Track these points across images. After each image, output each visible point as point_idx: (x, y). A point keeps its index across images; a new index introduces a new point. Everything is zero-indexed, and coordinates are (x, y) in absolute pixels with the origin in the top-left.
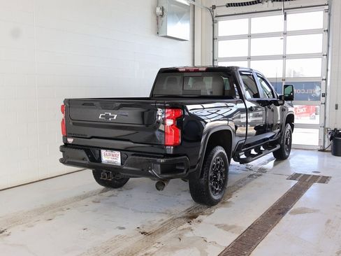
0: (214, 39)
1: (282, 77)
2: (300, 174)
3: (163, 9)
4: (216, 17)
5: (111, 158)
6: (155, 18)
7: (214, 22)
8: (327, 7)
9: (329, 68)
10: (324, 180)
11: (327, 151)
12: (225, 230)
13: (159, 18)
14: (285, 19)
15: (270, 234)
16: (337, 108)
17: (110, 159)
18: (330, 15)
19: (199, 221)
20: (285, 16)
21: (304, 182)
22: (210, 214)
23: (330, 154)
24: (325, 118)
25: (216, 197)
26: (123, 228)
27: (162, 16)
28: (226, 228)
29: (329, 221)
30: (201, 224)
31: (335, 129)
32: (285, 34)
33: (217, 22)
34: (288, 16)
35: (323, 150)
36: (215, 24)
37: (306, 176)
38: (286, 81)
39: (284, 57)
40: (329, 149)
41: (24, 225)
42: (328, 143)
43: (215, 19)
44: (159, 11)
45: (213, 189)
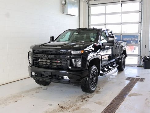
0: (89, 15)
1: (120, 33)
2: (131, 78)
3: (65, 1)
4: (90, 5)
6: (62, 5)
7: (89, 8)
9: (142, 29)
10: (142, 80)
11: (142, 67)
12: (99, 104)
13: (64, 6)
14: (122, 6)
15: (121, 106)
16: (145, 47)
18: (142, 4)
20: (122, 5)
21: (133, 81)
22: (91, 97)
23: (143, 68)
24: (140, 51)
26: (52, 105)
27: (65, 4)
28: (99, 103)
29: (147, 99)
30: (88, 102)
31: (145, 57)
32: (122, 13)
33: (90, 7)
34: (123, 5)
35: (140, 66)
36: (89, 9)
37: (133, 79)
38: (122, 35)
39: (121, 24)
40: (143, 66)
42: (142, 63)
43: (89, 6)
44: (63, 2)
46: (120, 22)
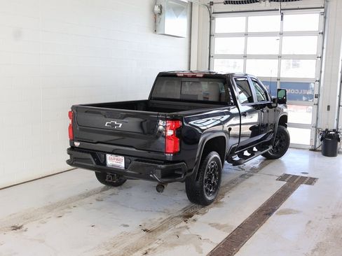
0: (210, 36)
1: (276, 76)
2: (289, 175)
3: (161, 7)
4: (214, 13)
5: (115, 161)
6: (152, 16)
7: (211, 18)
8: (323, 10)
9: (323, 70)
10: (311, 181)
11: (319, 151)
12: (217, 228)
13: (157, 17)
14: (282, 20)
15: (256, 233)
16: (329, 107)
17: (114, 163)
18: (325, 18)
19: (195, 220)
20: (282, 16)
21: (292, 182)
22: (204, 214)
23: (321, 153)
24: (317, 118)
25: (209, 198)
26: (127, 226)
27: (160, 14)
28: (217, 226)
29: (310, 222)
30: (196, 223)
31: (327, 130)
32: (281, 34)
33: (214, 18)
34: (284, 16)
35: (314, 150)
36: (213, 21)
37: (296, 177)
38: (281, 81)
39: (280, 57)
40: (320, 149)
41: (38, 221)
42: (319, 143)
43: (213, 15)
44: (157, 9)
45: (207, 191)
46: (278, 53)
